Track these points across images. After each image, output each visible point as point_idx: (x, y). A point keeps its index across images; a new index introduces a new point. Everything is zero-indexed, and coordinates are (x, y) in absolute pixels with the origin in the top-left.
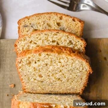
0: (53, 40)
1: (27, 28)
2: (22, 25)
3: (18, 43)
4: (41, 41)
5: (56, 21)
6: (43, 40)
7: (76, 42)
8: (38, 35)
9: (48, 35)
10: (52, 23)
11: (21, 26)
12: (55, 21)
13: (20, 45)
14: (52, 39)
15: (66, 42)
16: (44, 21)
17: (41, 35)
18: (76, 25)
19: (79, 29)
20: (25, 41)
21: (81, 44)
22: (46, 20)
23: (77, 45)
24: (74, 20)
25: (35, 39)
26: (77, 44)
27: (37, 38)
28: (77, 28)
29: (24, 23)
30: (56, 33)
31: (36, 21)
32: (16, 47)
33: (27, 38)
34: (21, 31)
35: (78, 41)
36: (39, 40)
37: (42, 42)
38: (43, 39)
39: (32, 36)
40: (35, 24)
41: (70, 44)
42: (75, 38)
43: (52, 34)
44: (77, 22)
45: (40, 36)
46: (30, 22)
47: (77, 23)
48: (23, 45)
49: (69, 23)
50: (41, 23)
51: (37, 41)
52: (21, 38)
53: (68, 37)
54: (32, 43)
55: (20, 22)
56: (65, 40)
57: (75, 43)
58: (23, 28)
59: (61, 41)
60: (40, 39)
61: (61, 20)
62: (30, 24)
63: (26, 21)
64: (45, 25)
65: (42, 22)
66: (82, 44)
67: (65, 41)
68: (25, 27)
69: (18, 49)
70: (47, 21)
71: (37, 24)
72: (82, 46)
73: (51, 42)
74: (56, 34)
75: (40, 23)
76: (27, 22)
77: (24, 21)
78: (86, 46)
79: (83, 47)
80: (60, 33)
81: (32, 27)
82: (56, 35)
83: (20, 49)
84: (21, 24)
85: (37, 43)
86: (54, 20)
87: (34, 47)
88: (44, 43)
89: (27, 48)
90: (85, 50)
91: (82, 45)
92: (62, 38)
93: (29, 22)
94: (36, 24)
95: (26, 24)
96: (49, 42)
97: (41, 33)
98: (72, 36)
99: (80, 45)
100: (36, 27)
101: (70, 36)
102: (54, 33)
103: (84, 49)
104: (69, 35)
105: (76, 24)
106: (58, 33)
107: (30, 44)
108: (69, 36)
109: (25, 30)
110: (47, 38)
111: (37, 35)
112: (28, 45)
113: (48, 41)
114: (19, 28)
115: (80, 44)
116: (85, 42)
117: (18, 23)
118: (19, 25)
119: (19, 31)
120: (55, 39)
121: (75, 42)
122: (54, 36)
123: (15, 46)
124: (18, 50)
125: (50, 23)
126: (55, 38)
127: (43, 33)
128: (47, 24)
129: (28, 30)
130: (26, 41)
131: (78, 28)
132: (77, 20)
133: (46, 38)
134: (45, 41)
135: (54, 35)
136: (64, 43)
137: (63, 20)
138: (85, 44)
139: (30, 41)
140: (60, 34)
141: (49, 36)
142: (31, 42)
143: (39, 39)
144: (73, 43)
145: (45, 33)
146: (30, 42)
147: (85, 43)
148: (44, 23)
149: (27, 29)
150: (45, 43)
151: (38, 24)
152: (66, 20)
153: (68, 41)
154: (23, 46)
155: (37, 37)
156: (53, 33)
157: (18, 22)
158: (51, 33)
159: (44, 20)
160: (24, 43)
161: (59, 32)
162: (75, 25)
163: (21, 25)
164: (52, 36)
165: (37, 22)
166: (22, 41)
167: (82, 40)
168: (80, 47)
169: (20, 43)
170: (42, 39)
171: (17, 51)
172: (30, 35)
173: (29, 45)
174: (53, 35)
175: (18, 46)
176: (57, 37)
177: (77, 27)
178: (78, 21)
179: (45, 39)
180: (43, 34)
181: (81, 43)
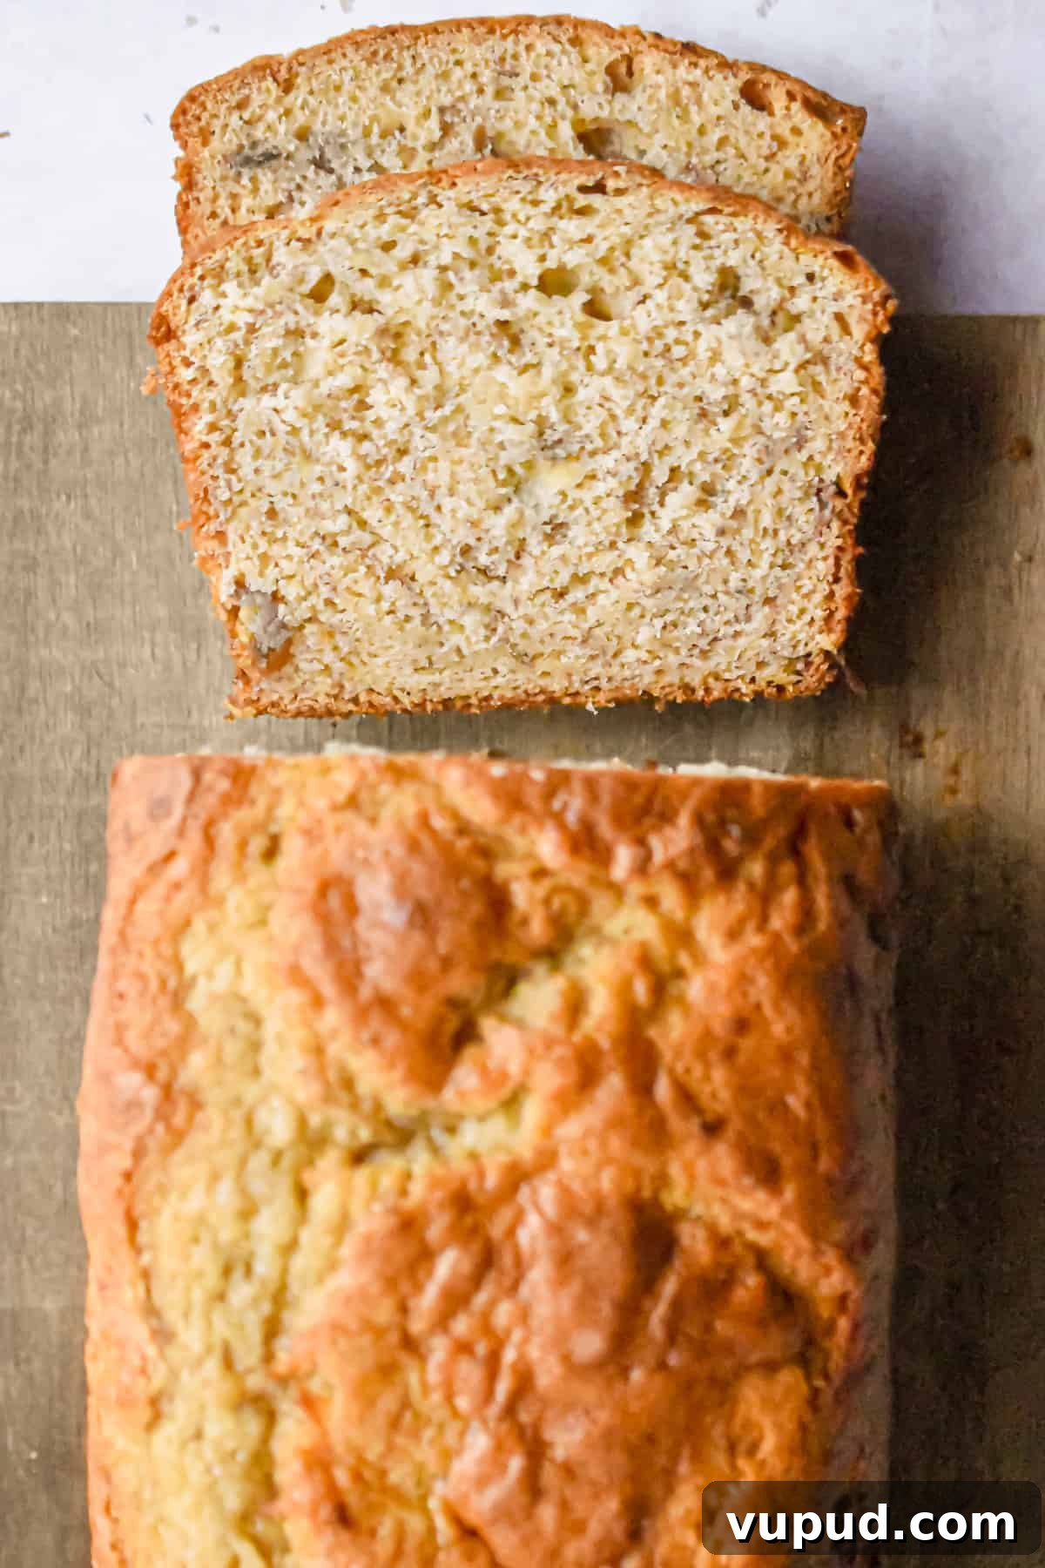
0: (551, 264)
1: (265, 177)
2: (215, 142)
3: (184, 303)
4: (427, 276)
5: (575, 107)
6: (443, 269)
7: (792, 290)
8: (393, 220)
9: (497, 210)
10: (533, 123)
11: (206, 153)
12: (562, 106)
13: (212, 327)
14: (543, 258)
15: (687, 287)
16: (442, 110)
17: (424, 214)
18: (782, 143)
19: (811, 185)
20: (257, 283)
21: (841, 306)
22: (463, 99)
23: (796, 318)
24: (753, 96)
25: (360, 262)
26: (801, 303)
27: (388, 246)
28: (788, 175)
29: (235, 121)
30: (583, 189)
31: (363, 101)
32: (171, 346)
33: (281, 255)
34: (206, 208)
35: (811, 277)
36: (403, 267)
37: (431, 289)
38: (446, 259)
39: (329, 226)
40: (353, 134)
41: (723, 305)
42: (775, 247)
43: (536, 203)
44: (788, 115)
45: (413, 228)
46: (301, 118)
47: (784, 130)
48: (243, 319)
49: (702, 131)
50: (411, 127)
51: (384, 282)
52: (218, 256)
53: (703, 235)
54: (335, 299)
55: (194, 109)
56: (670, 267)
57: (775, 293)
58: (224, 178)
59: (636, 282)
60: (415, 260)
61: (621, 98)
62: (303, 135)
63: (257, 100)
64: (453, 144)
65: (427, 114)
66: (851, 299)
67: (676, 280)
68: (248, 161)
69: (187, 363)
70: (474, 101)
71: (375, 139)
72: (846, 329)
73: (525, 287)
74: (582, 200)
75: (402, 130)
76: (271, 116)
77: (241, 105)
78: (892, 320)
79: (859, 331)
80: (619, 192)
81: (320, 164)
82: (583, 212)
83: (204, 371)
84: (206, 136)
85: (385, 298)
86: (552, 102)
87: (353, 339)
88: (452, 297)
89: (275, 351)
90: (877, 370)
91: (852, 321)
92: (647, 242)
93: (288, 113)
94: (367, 133)
95: (259, 132)
96: (510, 285)
97: (421, 200)
98: (743, 224)
99: (827, 319)
100: (365, 163)
101: (724, 220)
102: (562, 191)
103: (870, 355)
104: (712, 211)
105: (775, 137)
106: (599, 188)
107: (317, 313)
108: (709, 219)
109: (246, 202)
110: (490, 250)
111: (381, 217)
112: (290, 320)
113: (496, 277)
114: (187, 174)
115: (833, 308)
116: (884, 287)
117: (175, 126)
118: (184, 146)
119: (184, 206)
120: (573, 258)
121: (779, 281)
122: (562, 224)
123: (158, 342)
124: (186, 374)
125: (508, 124)
126: (572, 244)
127: (445, 195)
128: (480, 140)
129: (282, 198)
130: (266, 280)
131: (804, 179)
132: (791, 96)
133: (472, 241)
134: (468, 274)
135: (556, 209)
136: (660, 296)
137: (640, 97)
138: (886, 298)
139: (314, 275)
140: (622, 202)
141: (509, 229)
142: (319, 295)
143: (403, 252)
144: (760, 302)
145: (467, 189)
146: (306, 288)
147: (878, 290)
148: (446, 129)
149: (270, 186)
150: (468, 305)
151: (384, 135)
152: (675, 97)
153: (704, 279)
154: (238, 336)
155: (385, 231)
156: (549, 196)
157: (182, 110)
158: (525, 187)
159: (447, 100)
160: (249, 302)
161: (611, 184)
162: (766, 144)
163: (205, 143)
164: (538, 224)
165: (374, 118)
166: (230, 287)
167: (845, 259)
168: (826, 340)
169: (207, 298)
170: (432, 260)
171: (176, 386)
172: (313, 220)
173: (307, 319)
174: (546, 208)
175: (191, 338)
176: (589, 240)
177: (792, 164)
178: (796, 106)
179: (466, 253)
180: (449, 207)
181: (837, 297)
